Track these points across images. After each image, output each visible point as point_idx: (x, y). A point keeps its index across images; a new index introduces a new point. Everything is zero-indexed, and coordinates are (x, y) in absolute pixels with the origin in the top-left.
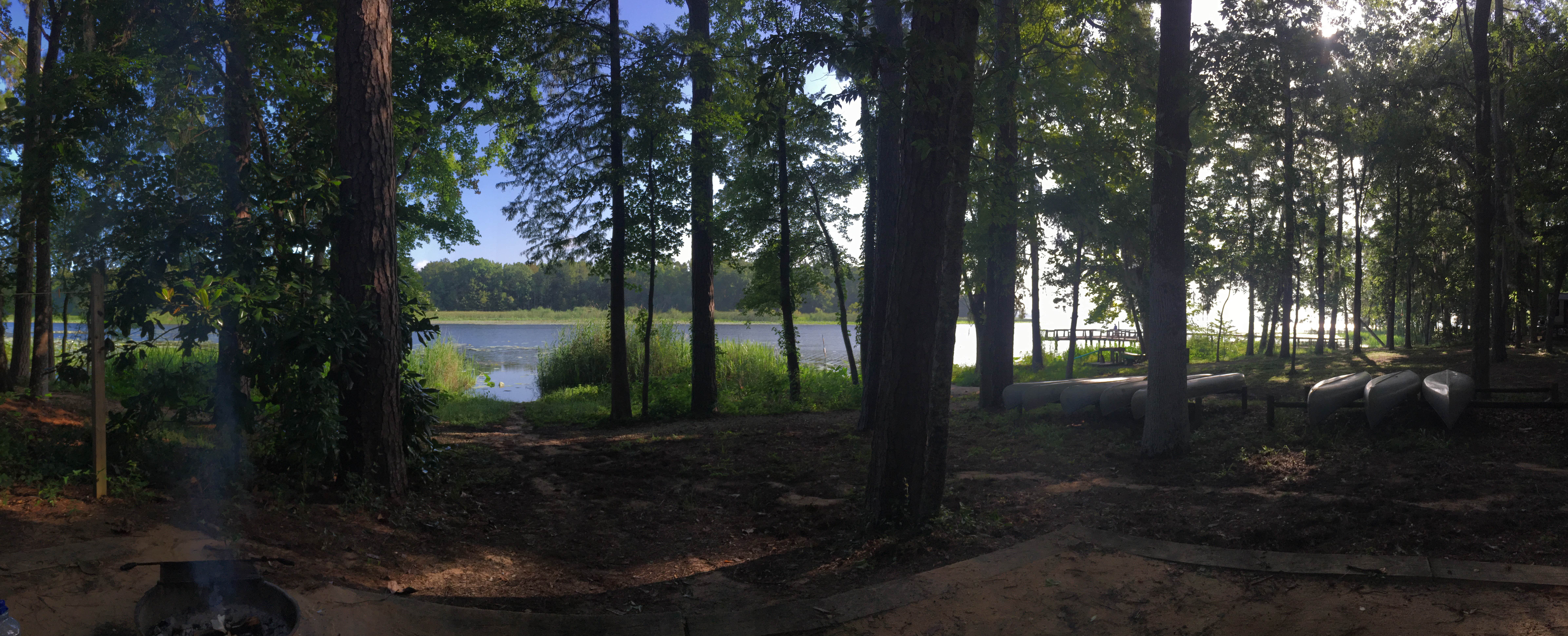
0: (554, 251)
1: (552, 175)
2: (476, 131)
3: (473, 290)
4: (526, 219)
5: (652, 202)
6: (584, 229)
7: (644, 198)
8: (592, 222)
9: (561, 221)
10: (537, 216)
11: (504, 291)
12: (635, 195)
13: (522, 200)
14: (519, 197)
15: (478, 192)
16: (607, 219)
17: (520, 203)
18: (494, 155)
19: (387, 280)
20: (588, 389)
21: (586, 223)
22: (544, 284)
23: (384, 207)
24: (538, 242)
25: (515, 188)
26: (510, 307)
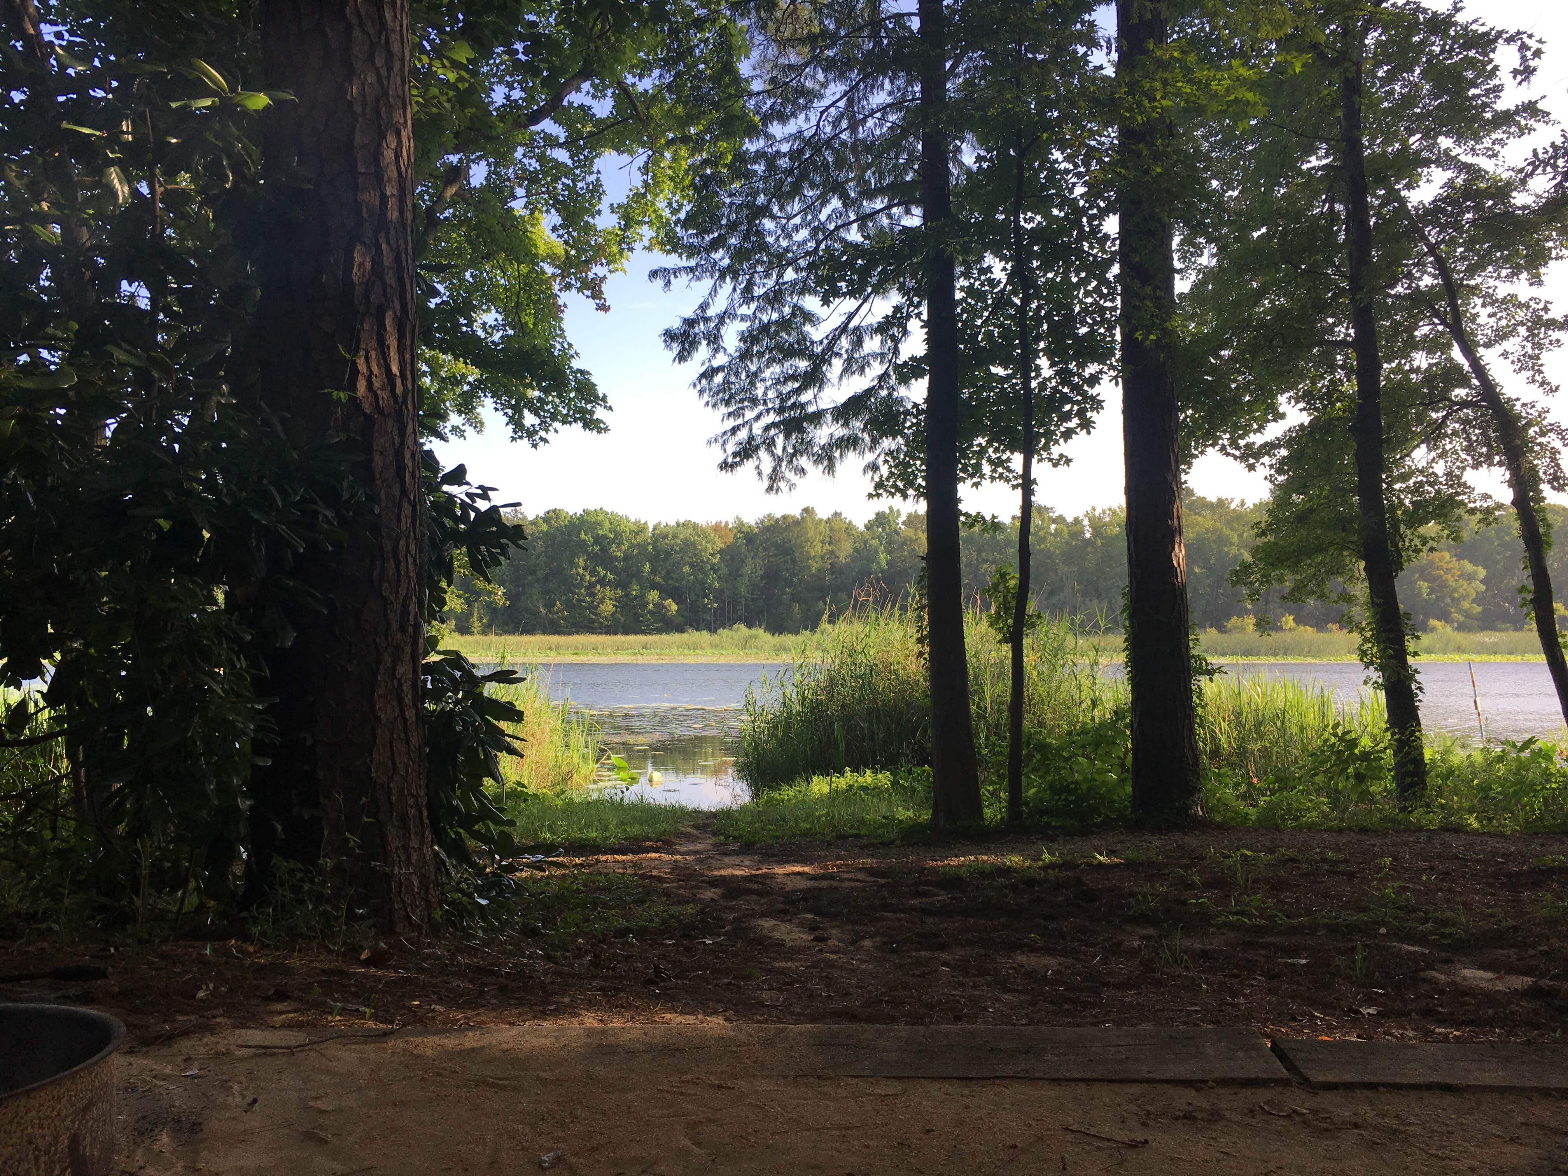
0: (787, 437)
1: (780, 260)
2: (598, 164)
3: (580, 586)
4: (721, 360)
5: (1022, 310)
6: (858, 384)
7: (1002, 302)
8: (877, 369)
9: (803, 365)
10: (745, 355)
11: (654, 586)
12: (980, 295)
13: (710, 313)
14: (704, 307)
15: (604, 308)
16: (913, 358)
17: (707, 320)
18: (640, 223)
19: (393, 386)
20: (868, 778)
21: (862, 370)
22: (747, 570)
23: (384, 199)
24: (749, 415)
25: (694, 284)
26: (668, 626)
